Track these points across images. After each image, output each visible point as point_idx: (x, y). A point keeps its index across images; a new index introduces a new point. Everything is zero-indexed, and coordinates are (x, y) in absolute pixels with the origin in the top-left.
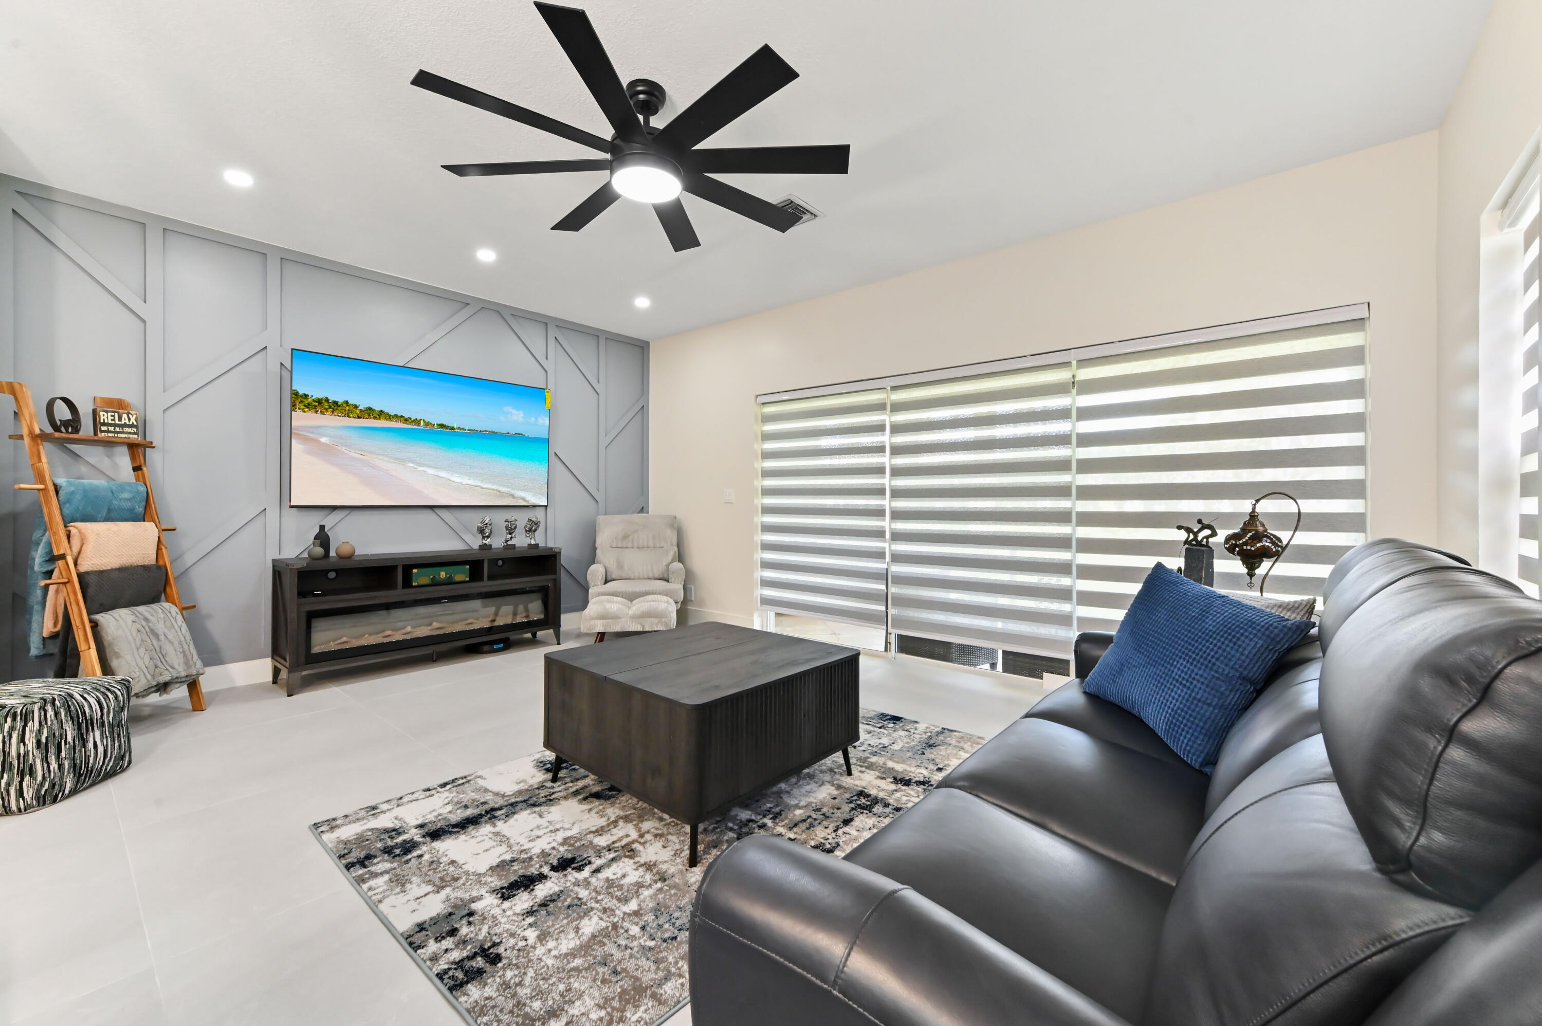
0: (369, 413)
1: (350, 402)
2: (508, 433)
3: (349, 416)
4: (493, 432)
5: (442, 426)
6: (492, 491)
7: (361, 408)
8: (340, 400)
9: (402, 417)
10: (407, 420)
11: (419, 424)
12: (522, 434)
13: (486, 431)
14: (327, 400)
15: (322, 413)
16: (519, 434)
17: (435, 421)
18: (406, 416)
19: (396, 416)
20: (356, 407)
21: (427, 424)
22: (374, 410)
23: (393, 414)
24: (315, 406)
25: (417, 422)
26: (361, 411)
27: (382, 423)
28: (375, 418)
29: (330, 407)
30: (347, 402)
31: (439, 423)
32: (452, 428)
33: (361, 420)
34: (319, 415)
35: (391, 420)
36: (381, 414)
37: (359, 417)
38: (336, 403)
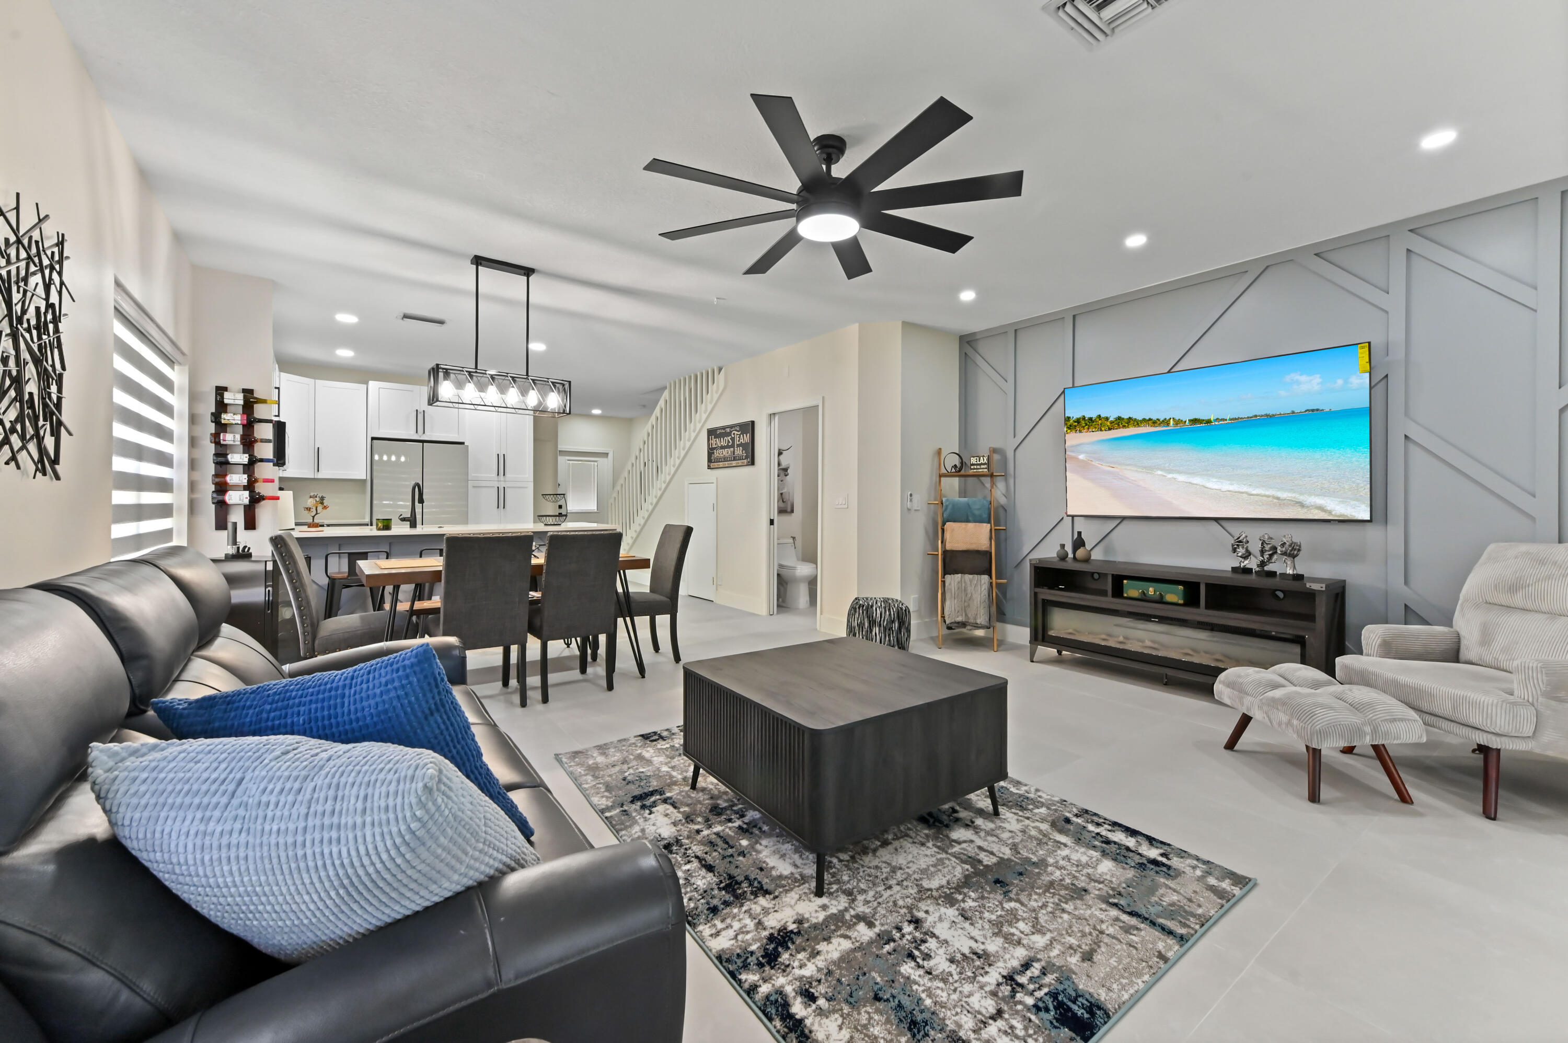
0: (1120, 422)
1: (1102, 416)
2: (1293, 412)
3: (1101, 430)
4: (1267, 415)
5: (1195, 421)
6: (1264, 498)
7: (1111, 419)
8: (1094, 416)
9: (1150, 419)
10: (1154, 422)
11: (1168, 424)
12: (1317, 410)
13: (1256, 416)
14: (1084, 418)
15: (1080, 431)
16: (1313, 410)
17: (1186, 417)
18: (1154, 418)
19: (1144, 419)
20: (1107, 419)
21: (1178, 422)
22: (1123, 419)
23: (1140, 419)
24: (1075, 426)
25: (1166, 422)
26: (1112, 422)
27: (1132, 431)
28: (1124, 426)
29: (1086, 425)
30: (1099, 416)
31: (1192, 418)
32: (1209, 422)
33: (1112, 431)
34: (1078, 434)
35: (1139, 426)
36: (1131, 422)
37: (1110, 429)
38: (1091, 419)
